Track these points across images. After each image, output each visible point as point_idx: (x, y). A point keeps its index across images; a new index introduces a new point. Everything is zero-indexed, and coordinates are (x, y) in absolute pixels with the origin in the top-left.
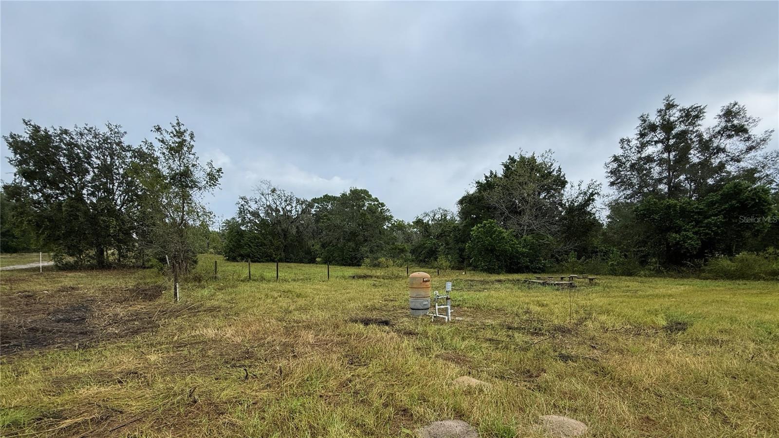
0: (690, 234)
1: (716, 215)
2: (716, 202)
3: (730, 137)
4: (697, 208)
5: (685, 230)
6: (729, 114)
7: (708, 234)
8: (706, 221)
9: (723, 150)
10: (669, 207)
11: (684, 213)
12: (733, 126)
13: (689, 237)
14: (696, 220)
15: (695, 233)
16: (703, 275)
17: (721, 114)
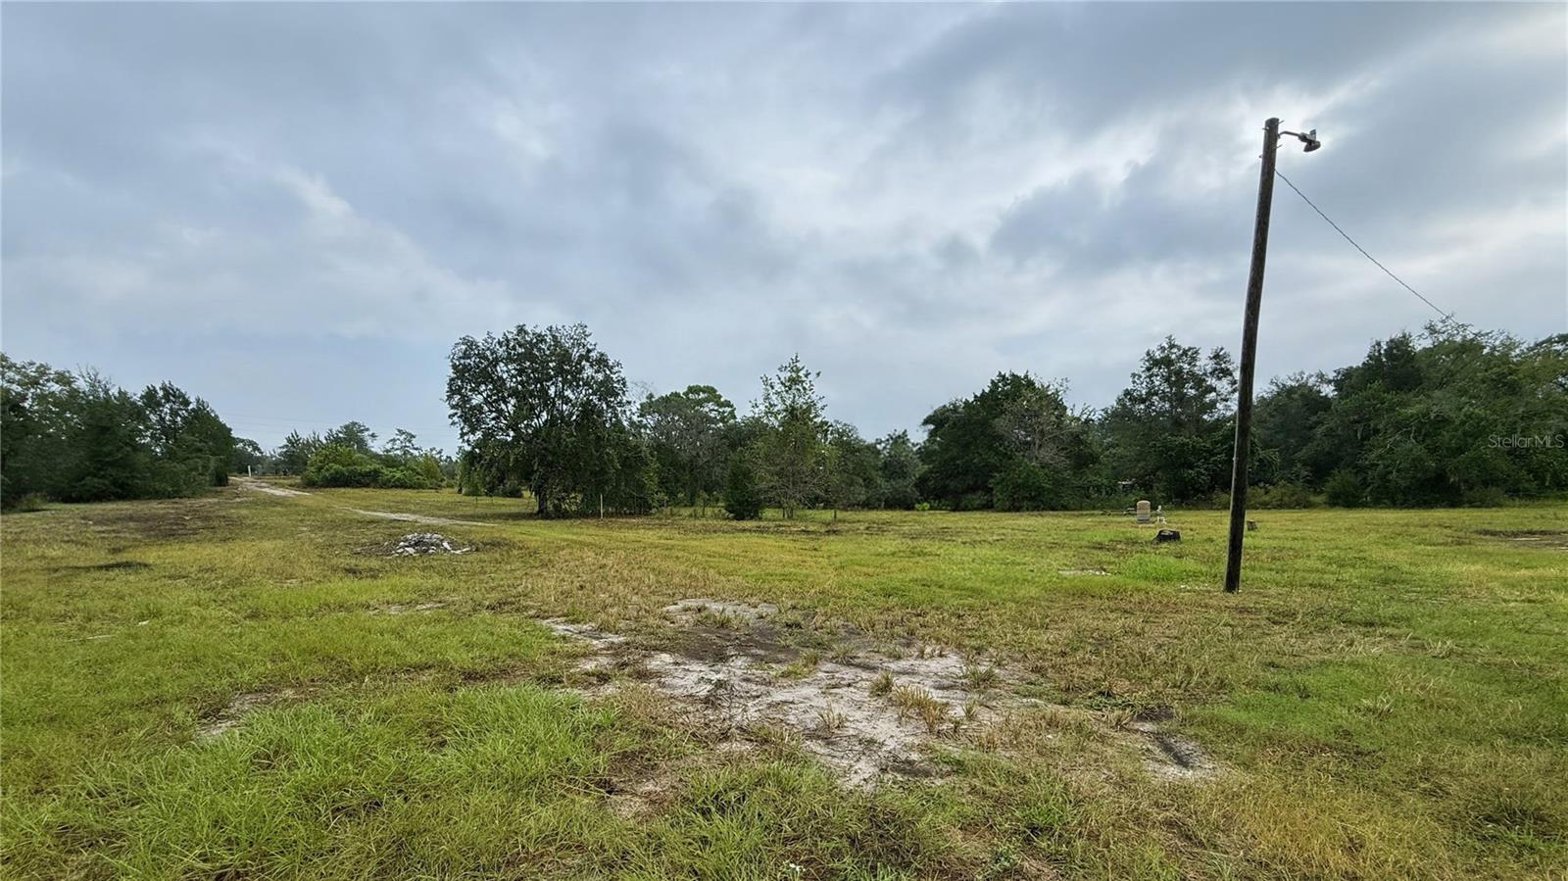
0: (1202, 470)
1: (1220, 454)
2: (1219, 442)
3: (1219, 379)
4: (1204, 446)
5: (1198, 467)
6: (1217, 357)
7: (1213, 471)
8: (1213, 459)
9: (1214, 389)
10: (1183, 445)
11: (1196, 452)
12: (1222, 369)
13: (1200, 473)
14: (1205, 458)
15: (1206, 469)
16: (1214, 507)
17: (1212, 356)
